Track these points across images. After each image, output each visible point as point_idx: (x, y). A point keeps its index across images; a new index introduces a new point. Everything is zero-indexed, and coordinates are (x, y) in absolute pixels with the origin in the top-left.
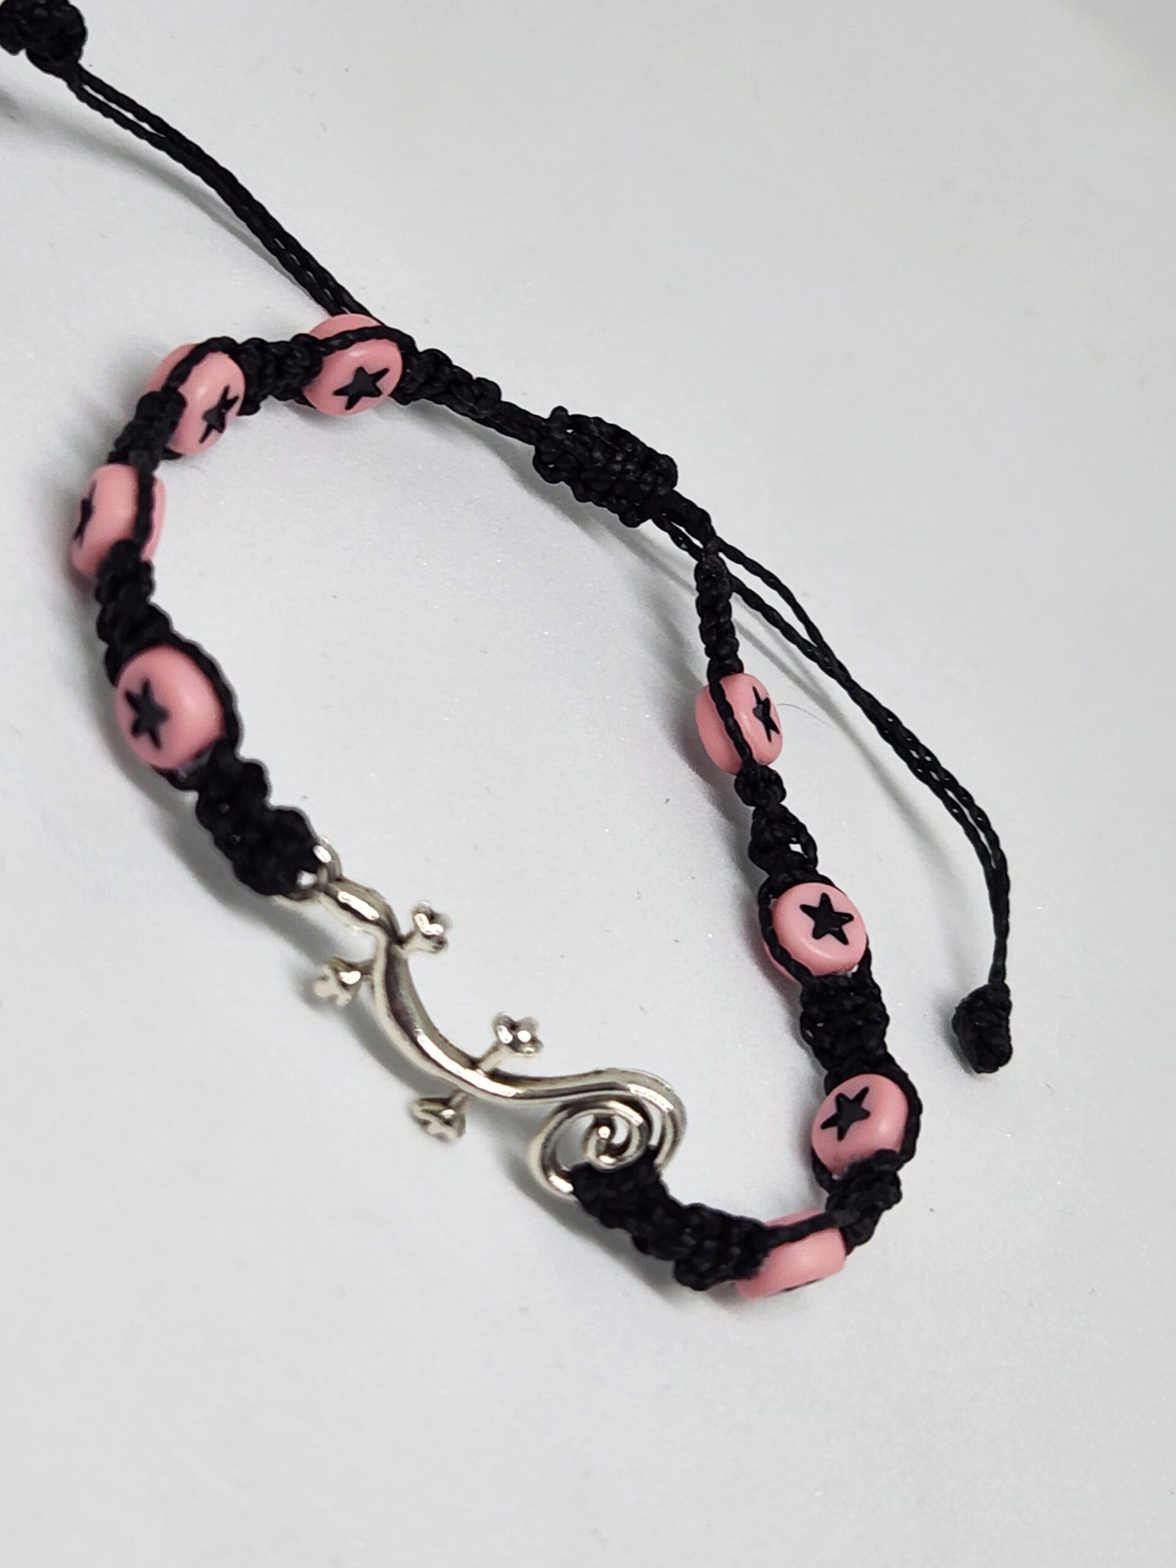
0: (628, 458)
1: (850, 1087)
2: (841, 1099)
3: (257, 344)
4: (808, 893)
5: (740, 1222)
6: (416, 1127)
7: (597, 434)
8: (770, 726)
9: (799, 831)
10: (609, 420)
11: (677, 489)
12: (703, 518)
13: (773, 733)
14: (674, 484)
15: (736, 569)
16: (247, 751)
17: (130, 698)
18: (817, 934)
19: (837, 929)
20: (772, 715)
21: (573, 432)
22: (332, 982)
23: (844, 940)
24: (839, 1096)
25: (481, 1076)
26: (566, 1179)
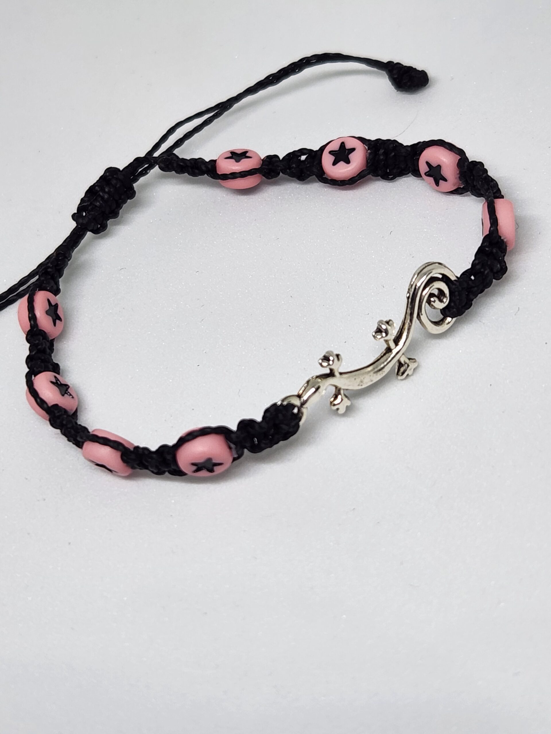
0: (103, 190)
1: (423, 168)
2: (428, 174)
3: (29, 360)
4: (327, 160)
7: (89, 203)
8: (245, 155)
9: (295, 154)
10: (83, 195)
11: (121, 169)
12: (137, 160)
13: (248, 155)
14: (118, 170)
15: (164, 147)
16: (234, 427)
17: (196, 471)
18: (348, 162)
19: (347, 151)
20: (239, 152)
21: (85, 213)
23: (353, 150)
24: (425, 174)
25: (395, 348)
26: (446, 318)
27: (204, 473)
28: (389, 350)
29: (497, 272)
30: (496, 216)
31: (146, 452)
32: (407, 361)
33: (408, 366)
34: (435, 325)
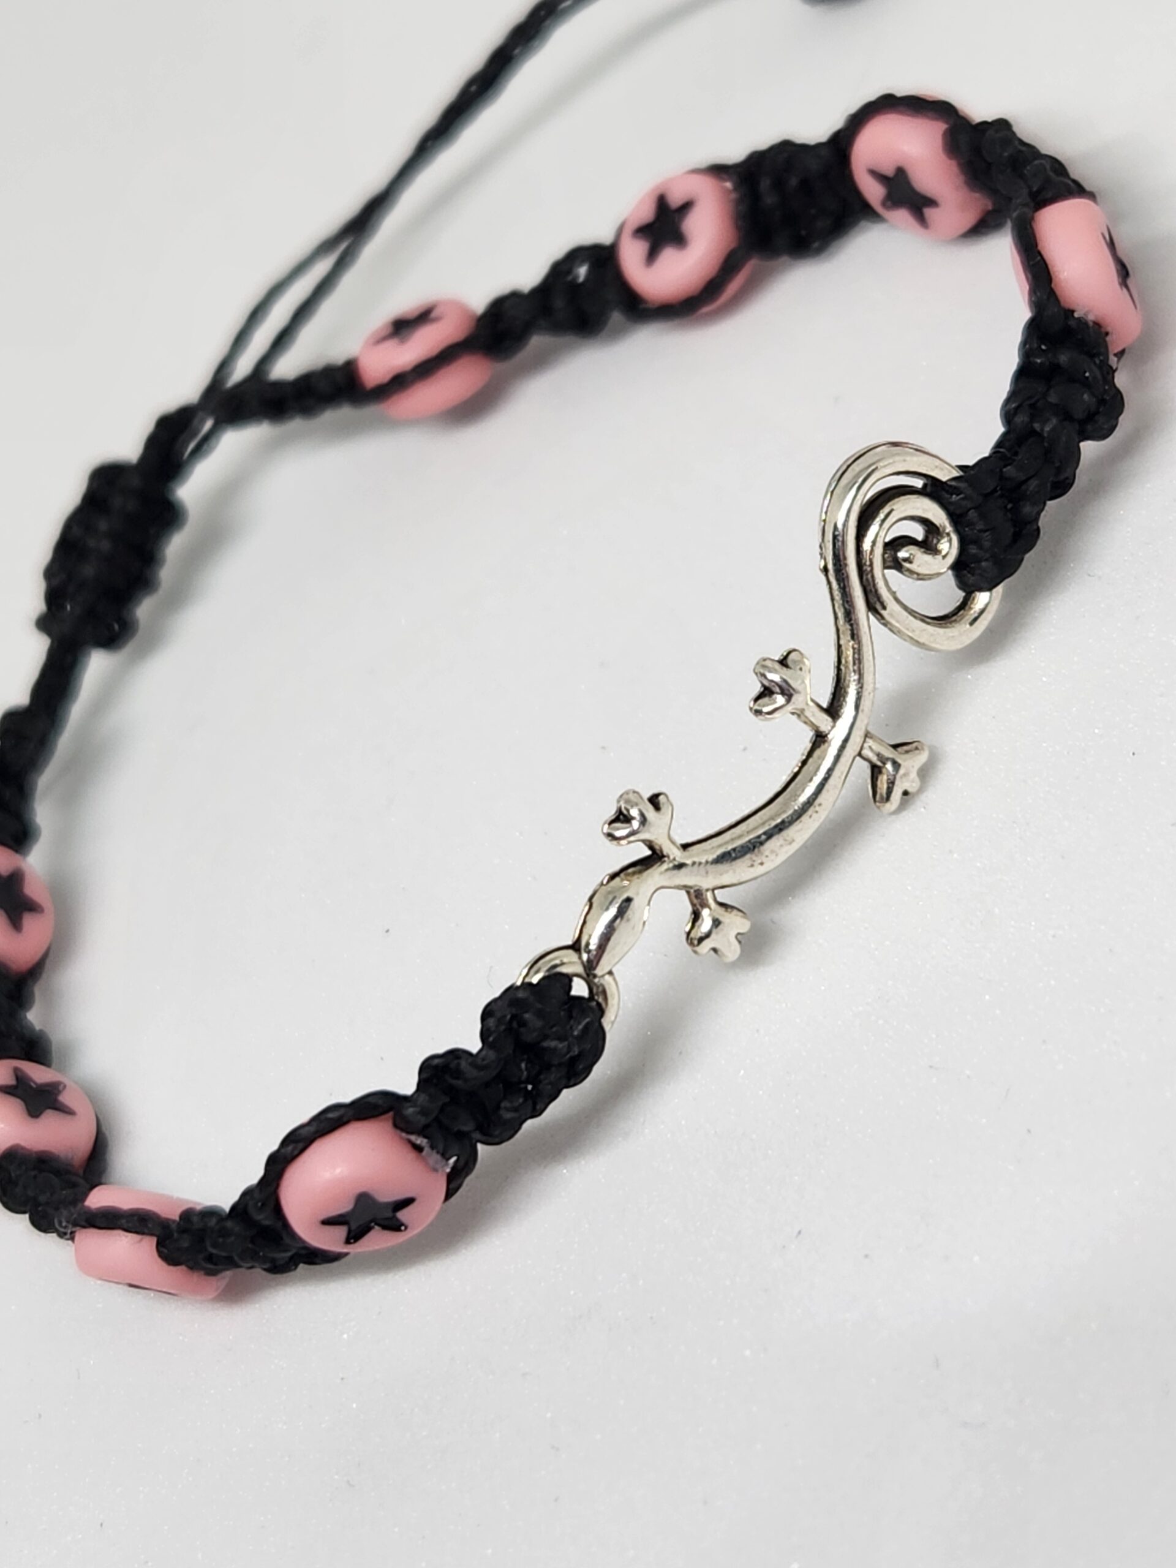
1: (873, 191)
2: (890, 204)
5: (1028, 351)
8: (424, 317)
9: (560, 270)
11: (133, 462)
13: (433, 313)
15: (243, 368)
17: (353, 1237)
18: (681, 242)
19: (675, 215)
20: (411, 316)
23: (689, 205)
24: (884, 204)
25: (833, 727)
26: (973, 595)
27: (377, 1240)
28: (820, 738)
29: (1091, 417)
30: (1040, 253)
31: (213, 1222)
32: (888, 753)
33: (896, 765)
34: (940, 626)
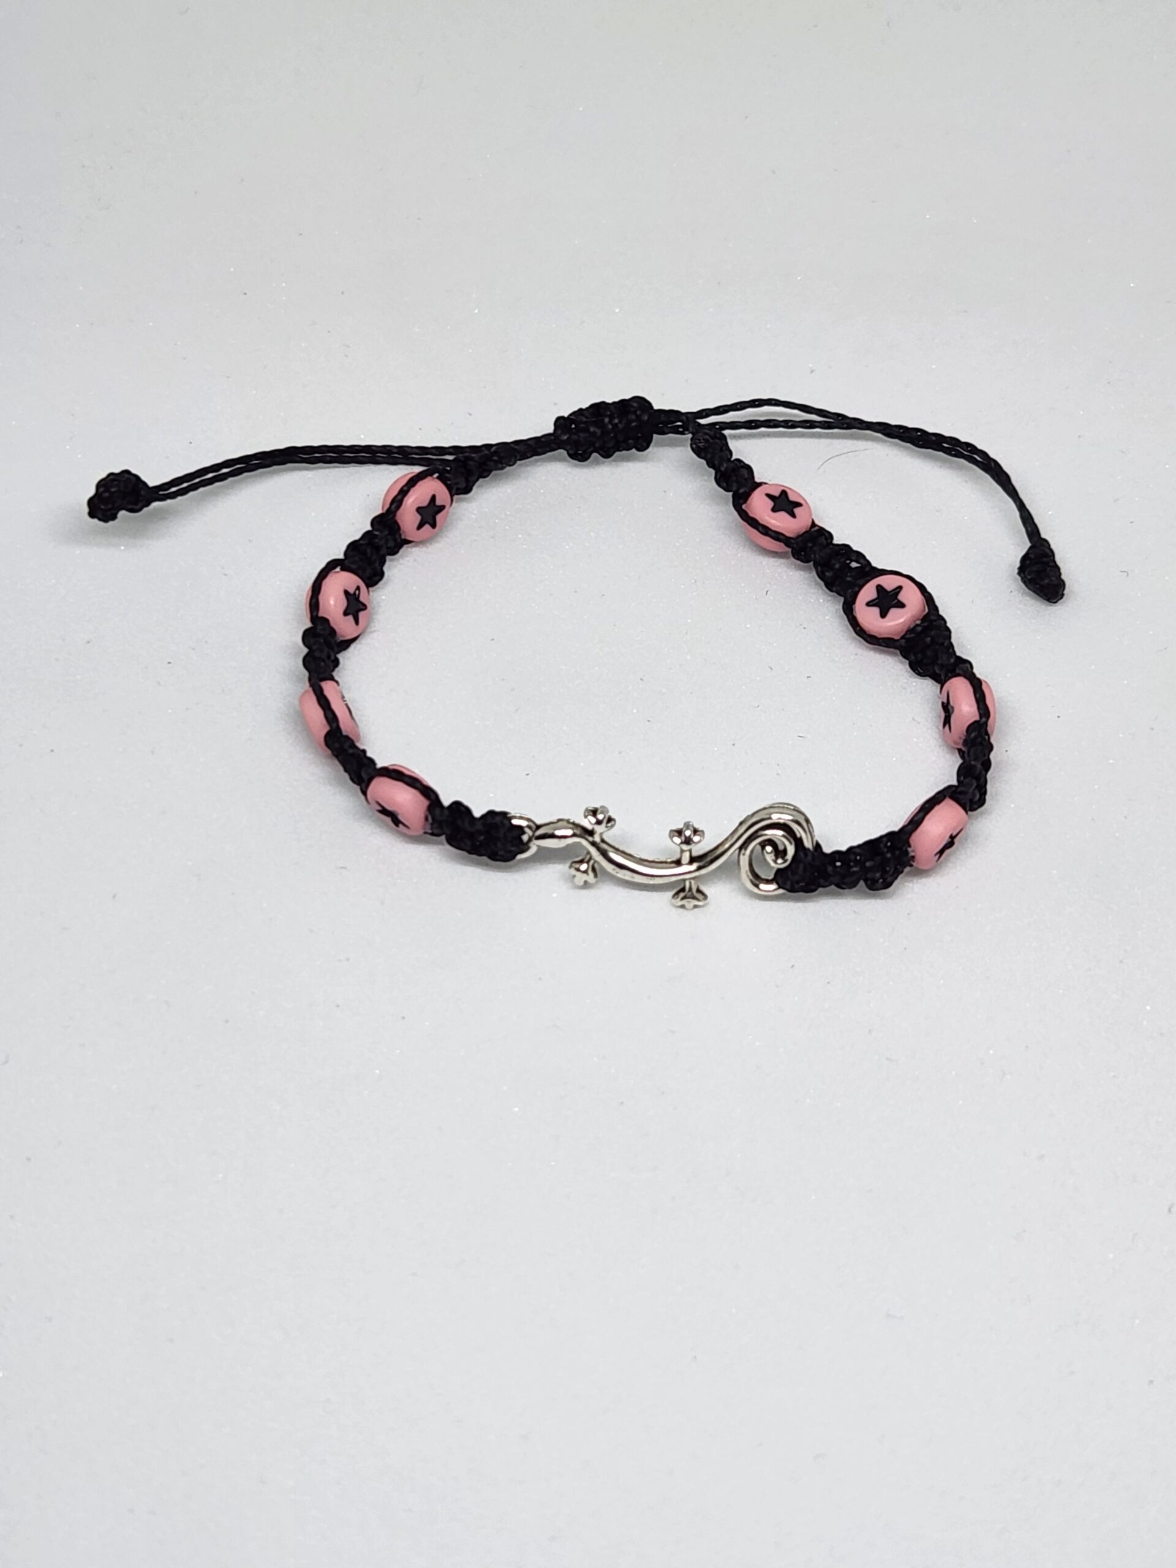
0: (611, 418)
6: (681, 910)
7: (585, 420)
8: (793, 507)
9: (850, 553)
11: (655, 409)
14: (651, 407)
16: (446, 801)
18: (883, 615)
19: (896, 601)
20: (790, 499)
21: (574, 427)
22: (578, 874)
23: (903, 605)
25: (686, 865)
26: (773, 883)
27: (385, 822)
28: (678, 862)
29: (876, 880)
34: (754, 878)
